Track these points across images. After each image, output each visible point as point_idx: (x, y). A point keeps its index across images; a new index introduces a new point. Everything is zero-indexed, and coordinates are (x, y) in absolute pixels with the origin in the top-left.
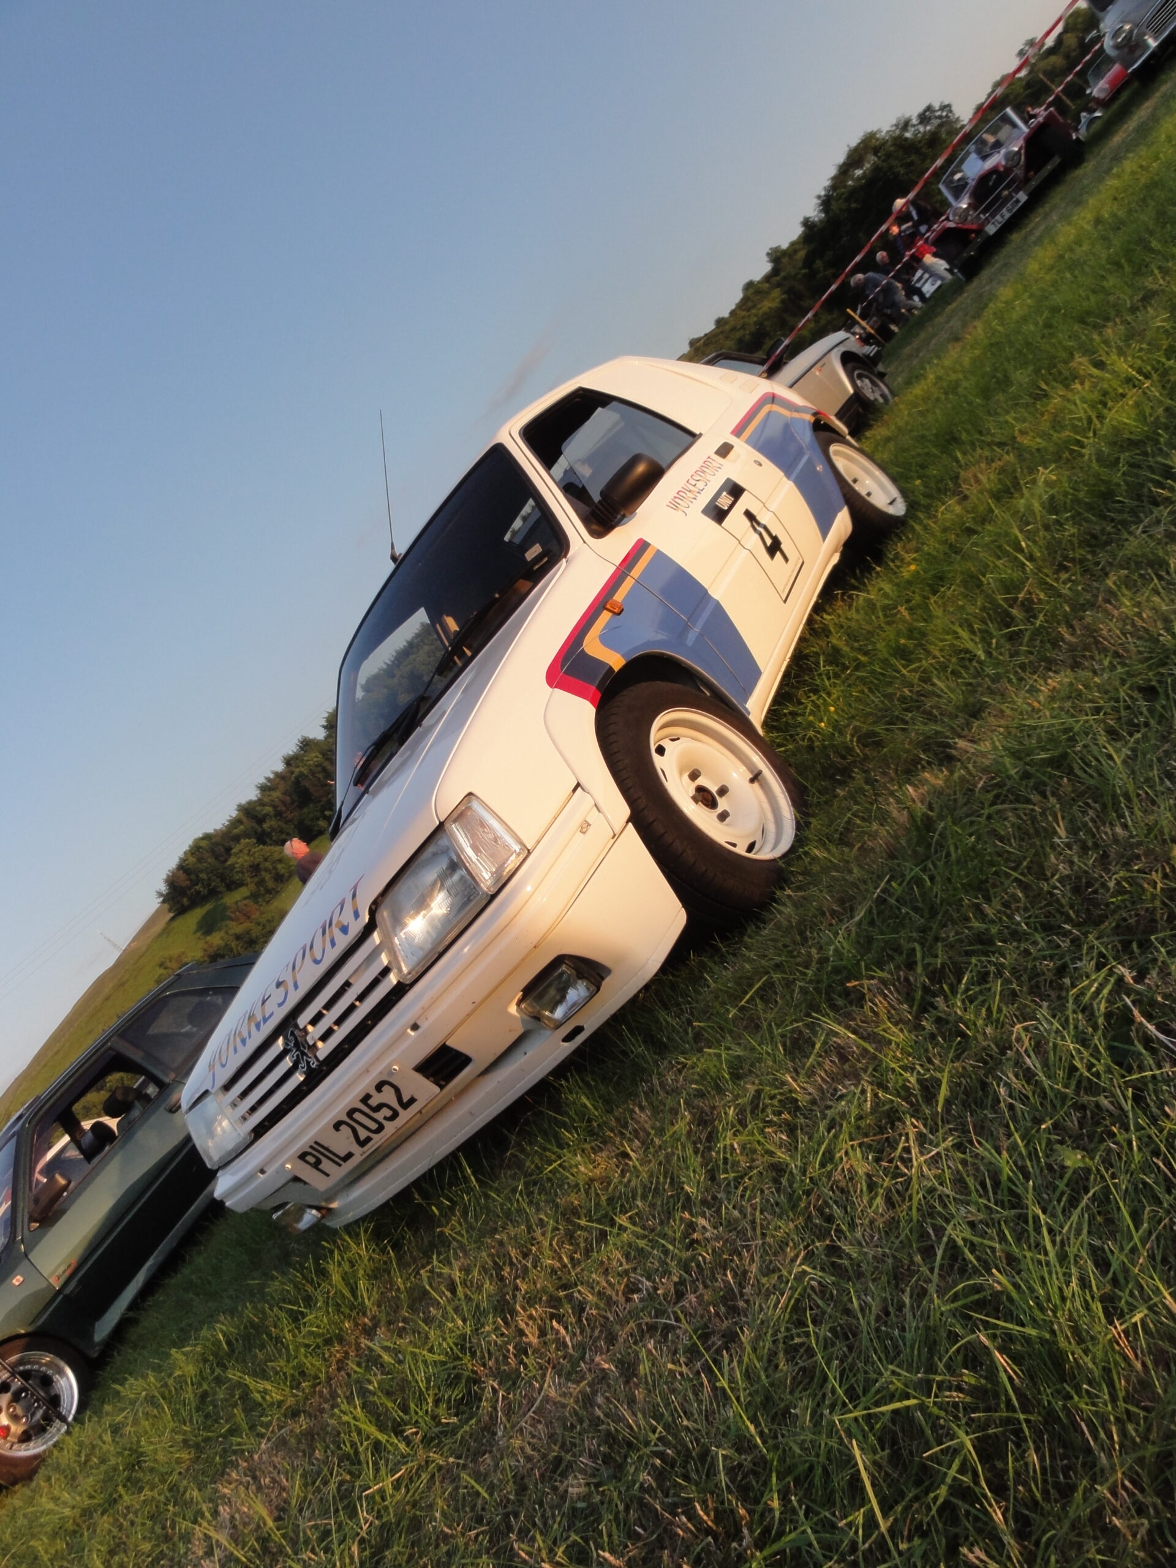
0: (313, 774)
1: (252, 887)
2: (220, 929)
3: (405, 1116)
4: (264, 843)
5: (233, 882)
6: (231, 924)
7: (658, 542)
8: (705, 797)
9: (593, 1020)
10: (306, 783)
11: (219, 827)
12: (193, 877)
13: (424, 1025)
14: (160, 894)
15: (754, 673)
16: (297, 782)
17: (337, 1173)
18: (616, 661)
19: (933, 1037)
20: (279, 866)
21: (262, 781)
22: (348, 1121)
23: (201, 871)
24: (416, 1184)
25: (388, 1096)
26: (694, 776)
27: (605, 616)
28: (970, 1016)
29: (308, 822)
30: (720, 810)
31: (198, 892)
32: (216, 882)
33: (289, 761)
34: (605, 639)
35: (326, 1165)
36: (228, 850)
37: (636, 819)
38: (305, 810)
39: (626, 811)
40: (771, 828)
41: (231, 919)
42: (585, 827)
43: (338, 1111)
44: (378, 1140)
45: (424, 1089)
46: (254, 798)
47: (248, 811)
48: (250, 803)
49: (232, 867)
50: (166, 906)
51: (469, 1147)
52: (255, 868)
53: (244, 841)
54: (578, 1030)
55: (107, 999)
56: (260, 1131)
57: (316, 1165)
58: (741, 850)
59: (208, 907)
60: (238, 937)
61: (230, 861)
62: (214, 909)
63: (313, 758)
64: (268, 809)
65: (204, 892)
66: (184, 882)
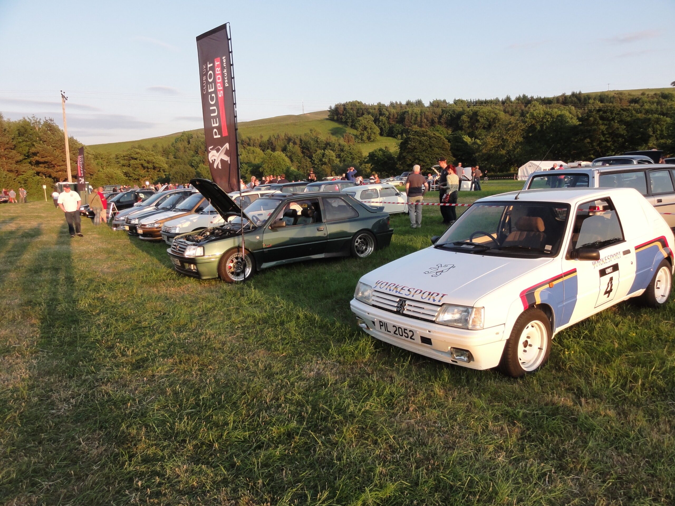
0: (412, 115)
1: (358, 133)
2: (337, 137)
3: (409, 339)
4: (375, 123)
5: (355, 126)
7: (578, 273)
8: (526, 344)
9: (460, 364)
10: (406, 116)
11: (367, 104)
12: (345, 112)
13: (431, 333)
14: (331, 108)
15: (568, 322)
16: (404, 113)
18: (539, 301)
19: (519, 445)
20: (373, 135)
21: (394, 102)
22: (397, 328)
23: (349, 113)
26: (528, 337)
27: (547, 286)
28: (527, 449)
29: (395, 130)
30: (526, 349)
31: (342, 119)
32: (350, 121)
33: (408, 103)
34: (541, 293)
36: (363, 114)
38: (398, 125)
39: (508, 338)
41: (343, 137)
42: (497, 333)
43: (398, 325)
44: (399, 336)
45: (418, 340)
46: (386, 105)
47: (380, 108)
48: (384, 105)
49: (359, 121)
50: (329, 114)
52: (365, 128)
53: (370, 116)
54: (456, 362)
55: (287, 125)
56: (374, 306)
57: (381, 326)
58: (520, 362)
59: (340, 126)
60: (339, 145)
61: (359, 118)
62: (341, 129)
63: (417, 110)
64: (387, 113)
65: (344, 120)
66: (341, 111)
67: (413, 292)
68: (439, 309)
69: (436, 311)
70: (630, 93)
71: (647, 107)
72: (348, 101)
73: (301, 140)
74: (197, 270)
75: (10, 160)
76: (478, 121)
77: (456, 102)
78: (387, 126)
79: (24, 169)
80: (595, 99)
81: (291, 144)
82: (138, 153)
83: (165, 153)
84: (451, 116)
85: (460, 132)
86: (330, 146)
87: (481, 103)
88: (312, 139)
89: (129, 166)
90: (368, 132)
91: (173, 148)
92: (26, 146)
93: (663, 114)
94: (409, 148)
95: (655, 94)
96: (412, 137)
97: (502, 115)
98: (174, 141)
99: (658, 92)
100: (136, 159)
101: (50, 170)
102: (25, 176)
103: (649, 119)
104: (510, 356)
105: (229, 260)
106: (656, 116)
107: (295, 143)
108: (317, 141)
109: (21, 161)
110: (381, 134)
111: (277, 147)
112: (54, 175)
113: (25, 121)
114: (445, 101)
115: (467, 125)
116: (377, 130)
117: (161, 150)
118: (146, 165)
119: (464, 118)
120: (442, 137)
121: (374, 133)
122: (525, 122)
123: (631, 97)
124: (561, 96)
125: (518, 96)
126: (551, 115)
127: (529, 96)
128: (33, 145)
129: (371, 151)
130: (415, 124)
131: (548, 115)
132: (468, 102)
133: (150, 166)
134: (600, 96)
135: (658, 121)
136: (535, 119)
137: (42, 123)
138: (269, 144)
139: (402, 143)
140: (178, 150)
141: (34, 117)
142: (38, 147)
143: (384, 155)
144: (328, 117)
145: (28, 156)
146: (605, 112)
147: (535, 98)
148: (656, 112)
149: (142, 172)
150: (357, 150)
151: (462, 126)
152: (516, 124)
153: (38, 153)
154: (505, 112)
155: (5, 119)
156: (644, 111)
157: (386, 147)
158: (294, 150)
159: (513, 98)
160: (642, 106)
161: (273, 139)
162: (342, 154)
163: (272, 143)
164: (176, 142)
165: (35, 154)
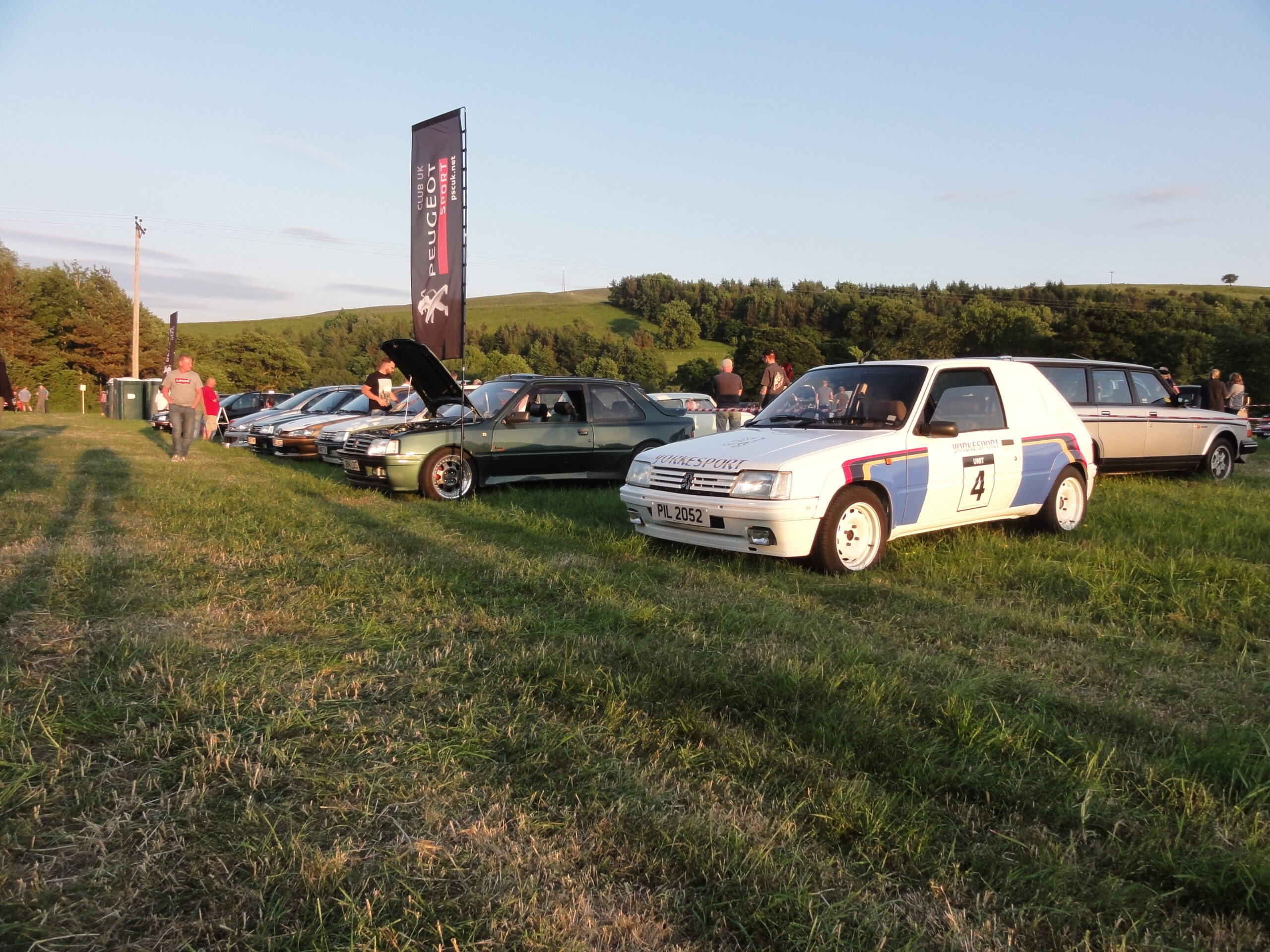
0: (759, 305)
1: (661, 332)
2: (622, 336)
3: (695, 523)
4: (693, 315)
5: (655, 318)
6: (631, 338)
7: (930, 454)
8: (850, 535)
9: (761, 551)
10: (749, 306)
11: (680, 280)
12: (639, 292)
13: (723, 509)
14: (613, 283)
15: (914, 519)
16: (746, 301)
17: (662, 518)
18: (867, 477)
20: (687, 336)
21: (729, 279)
22: (680, 509)
23: (646, 294)
24: (676, 543)
25: (697, 515)
26: (854, 527)
27: (883, 461)
29: (727, 329)
30: (849, 541)
31: (633, 304)
32: (647, 308)
33: (754, 284)
34: (873, 469)
35: (662, 513)
36: (672, 298)
37: (823, 521)
38: (733, 321)
39: (822, 515)
40: (858, 562)
41: (633, 335)
42: (808, 508)
43: (680, 505)
44: (682, 521)
45: (707, 522)
46: (714, 284)
47: (704, 288)
48: (710, 285)
49: (663, 309)
50: (610, 294)
51: (700, 548)
52: (674, 323)
53: (684, 302)
54: (755, 549)
55: (533, 309)
56: (652, 487)
57: (660, 511)
59: (629, 317)
60: (626, 350)
61: (666, 305)
62: (631, 321)
63: (770, 297)
64: (715, 299)
65: (636, 306)
66: (632, 289)
67: (704, 461)
68: (735, 478)
69: (731, 481)
70: (1151, 290)
71: (1179, 315)
72: (646, 274)
73: (556, 338)
74: (387, 476)
75: (21, 337)
76: (877, 323)
77: (840, 287)
78: (714, 322)
79: (46, 354)
80: (1087, 296)
81: (538, 344)
82: (257, 340)
83: (306, 345)
84: (830, 310)
85: (845, 340)
86: (609, 351)
87: (884, 291)
88: (577, 336)
89: (239, 362)
90: (678, 330)
91: (320, 339)
92: (54, 313)
93: (1207, 330)
94: (751, 361)
95: (1194, 295)
96: (756, 341)
97: (920, 315)
98: (322, 325)
99: (1200, 292)
100: (253, 350)
101: (94, 360)
102: (47, 367)
103: (1182, 338)
104: (825, 542)
105: (437, 465)
106: (1194, 332)
107: (544, 342)
108: (586, 341)
109: (41, 340)
110: (703, 336)
111: (512, 347)
112: (99, 369)
113: (56, 269)
114: (820, 284)
115: (858, 328)
116: (696, 329)
117: (297, 339)
118: (270, 361)
119: (854, 315)
120: (811, 345)
121: (691, 333)
122: (957, 326)
123: (1152, 297)
124: (1028, 288)
125: (951, 283)
126: (1004, 316)
127: (971, 285)
128: (67, 313)
129: (682, 363)
130: (765, 321)
131: (1000, 316)
132: (861, 289)
133: (278, 363)
134: (1096, 292)
135: (1197, 341)
136: (977, 323)
137: (89, 274)
138: (497, 340)
139: (737, 351)
140: (328, 341)
141: (76, 264)
142: (77, 317)
143: (706, 371)
144: (607, 300)
145: (56, 333)
146: (1099, 317)
147: (981, 288)
148: (1195, 325)
149: (263, 375)
150: (657, 362)
151: (849, 330)
152: (944, 330)
153: (75, 327)
154: (927, 309)
155: (21, 264)
156: (1173, 323)
157: (710, 360)
158: (542, 355)
159: (942, 286)
160: (1169, 315)
161: (505, 333)
162: (630, 366)
163: (503, 339)
164: (326, 327)
165: (68, 329)
